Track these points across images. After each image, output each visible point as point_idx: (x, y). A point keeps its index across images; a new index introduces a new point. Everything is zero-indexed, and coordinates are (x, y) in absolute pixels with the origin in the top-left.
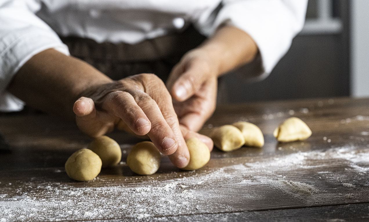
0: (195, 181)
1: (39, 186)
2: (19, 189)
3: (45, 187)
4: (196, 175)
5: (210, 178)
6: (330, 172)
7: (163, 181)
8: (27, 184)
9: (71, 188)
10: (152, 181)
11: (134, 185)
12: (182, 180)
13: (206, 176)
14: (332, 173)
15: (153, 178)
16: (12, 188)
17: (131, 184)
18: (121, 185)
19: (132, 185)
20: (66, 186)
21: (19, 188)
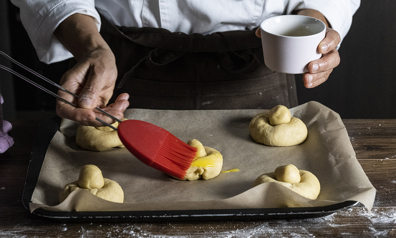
0: (245, 235)
1: (125, 231)
2: (109, 233)
3: (129, 232)
4: (247, 228)
5: (257, 232)
6: (351, 234)
7: (220, 233)
8: (114, 227)
9: (150, 235)
10: (212, 232)
11: (198, 235)
12: (235, 233)
13: (255, 229)
14: (352, 235)
15: (213, 228)
16: (103, 231)
17: (196, 233)
18: (188, 235)
19: (197, 235)
20: (146, 232)
21: (108, 231)
